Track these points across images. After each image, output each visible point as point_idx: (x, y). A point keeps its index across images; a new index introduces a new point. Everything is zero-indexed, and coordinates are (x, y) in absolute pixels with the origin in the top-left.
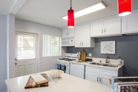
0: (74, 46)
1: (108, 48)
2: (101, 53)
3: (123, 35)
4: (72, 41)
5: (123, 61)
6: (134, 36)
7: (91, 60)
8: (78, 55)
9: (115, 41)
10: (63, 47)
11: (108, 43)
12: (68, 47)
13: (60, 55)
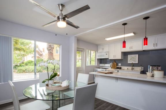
0: (108, 58)
1: (133, 59)
2: (128, 63)
3: (144, 51)
4: (107, 54)
5: (143, 68)
6: (150, 51)
7: (120, 68)
8: (111, 65)
9: (138, 55)
10: (98, 59)
11: (133, 56)
12: (101, 59)
13: (96, 65)
